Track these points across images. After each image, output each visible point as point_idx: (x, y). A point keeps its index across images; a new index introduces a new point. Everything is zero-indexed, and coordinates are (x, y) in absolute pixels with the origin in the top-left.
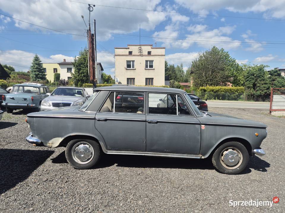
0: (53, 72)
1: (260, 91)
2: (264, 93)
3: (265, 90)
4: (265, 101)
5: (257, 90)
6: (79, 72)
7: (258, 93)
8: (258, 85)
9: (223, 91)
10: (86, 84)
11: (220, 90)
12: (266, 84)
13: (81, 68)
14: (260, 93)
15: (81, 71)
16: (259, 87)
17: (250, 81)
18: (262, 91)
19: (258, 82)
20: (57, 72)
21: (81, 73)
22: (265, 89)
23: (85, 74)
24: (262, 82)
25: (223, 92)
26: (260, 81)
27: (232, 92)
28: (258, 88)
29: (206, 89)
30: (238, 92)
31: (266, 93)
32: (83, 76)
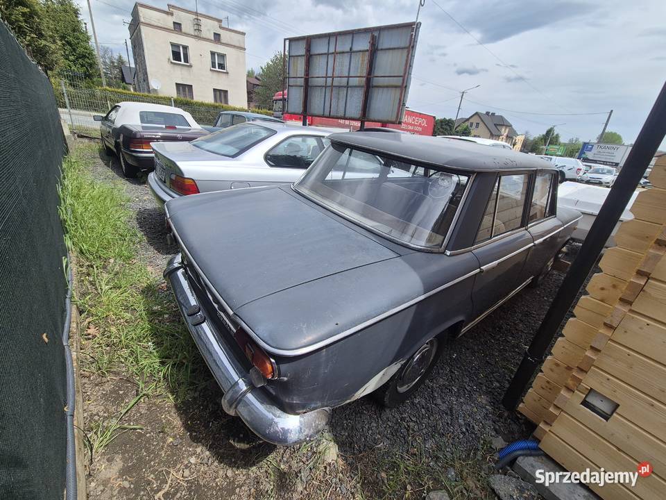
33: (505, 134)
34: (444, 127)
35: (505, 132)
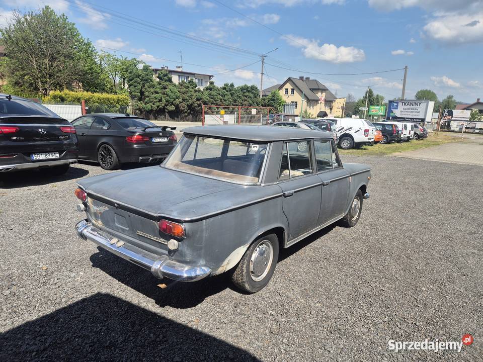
1: (151, 104)
2: (156, 107)
3: (157, 102)
4: (158, 119)
5: (146, 102)
7: (149, 106)
8: (147, 94)
9: (97, 102)
11: (91, 100)
12: (157, 93)
14: (152, 107)
16: (148, 97)
17: (135, 87)
18: (154, 104)
19: (146, 89)
22: (156, 100)
24: (152, 90)
25: (97, 104)
26: (149, 88)
27: (111, 103)
28: (147, 99)
29: (64, 96)
30: (120, 103)
31: (158, 107)
33: (323, 98)
34: (247, 94)
35: (321, 96)
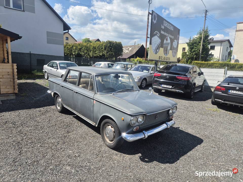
0: (182, 51)
6: (191, 52)
10: (196, 61)
13: (193, 47)
15: (193, 50)
20: (185, 51)
21: (193, 52)
23: (196, 52)
32: (194, 54)
